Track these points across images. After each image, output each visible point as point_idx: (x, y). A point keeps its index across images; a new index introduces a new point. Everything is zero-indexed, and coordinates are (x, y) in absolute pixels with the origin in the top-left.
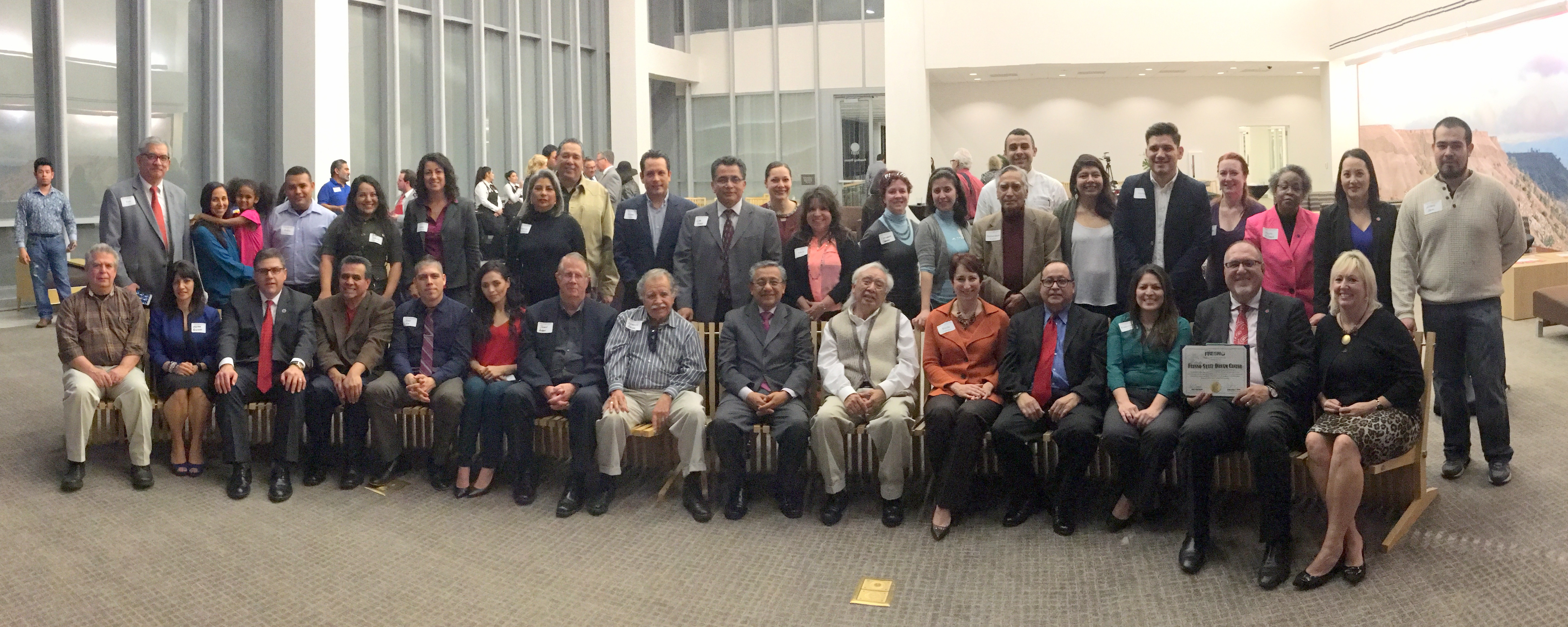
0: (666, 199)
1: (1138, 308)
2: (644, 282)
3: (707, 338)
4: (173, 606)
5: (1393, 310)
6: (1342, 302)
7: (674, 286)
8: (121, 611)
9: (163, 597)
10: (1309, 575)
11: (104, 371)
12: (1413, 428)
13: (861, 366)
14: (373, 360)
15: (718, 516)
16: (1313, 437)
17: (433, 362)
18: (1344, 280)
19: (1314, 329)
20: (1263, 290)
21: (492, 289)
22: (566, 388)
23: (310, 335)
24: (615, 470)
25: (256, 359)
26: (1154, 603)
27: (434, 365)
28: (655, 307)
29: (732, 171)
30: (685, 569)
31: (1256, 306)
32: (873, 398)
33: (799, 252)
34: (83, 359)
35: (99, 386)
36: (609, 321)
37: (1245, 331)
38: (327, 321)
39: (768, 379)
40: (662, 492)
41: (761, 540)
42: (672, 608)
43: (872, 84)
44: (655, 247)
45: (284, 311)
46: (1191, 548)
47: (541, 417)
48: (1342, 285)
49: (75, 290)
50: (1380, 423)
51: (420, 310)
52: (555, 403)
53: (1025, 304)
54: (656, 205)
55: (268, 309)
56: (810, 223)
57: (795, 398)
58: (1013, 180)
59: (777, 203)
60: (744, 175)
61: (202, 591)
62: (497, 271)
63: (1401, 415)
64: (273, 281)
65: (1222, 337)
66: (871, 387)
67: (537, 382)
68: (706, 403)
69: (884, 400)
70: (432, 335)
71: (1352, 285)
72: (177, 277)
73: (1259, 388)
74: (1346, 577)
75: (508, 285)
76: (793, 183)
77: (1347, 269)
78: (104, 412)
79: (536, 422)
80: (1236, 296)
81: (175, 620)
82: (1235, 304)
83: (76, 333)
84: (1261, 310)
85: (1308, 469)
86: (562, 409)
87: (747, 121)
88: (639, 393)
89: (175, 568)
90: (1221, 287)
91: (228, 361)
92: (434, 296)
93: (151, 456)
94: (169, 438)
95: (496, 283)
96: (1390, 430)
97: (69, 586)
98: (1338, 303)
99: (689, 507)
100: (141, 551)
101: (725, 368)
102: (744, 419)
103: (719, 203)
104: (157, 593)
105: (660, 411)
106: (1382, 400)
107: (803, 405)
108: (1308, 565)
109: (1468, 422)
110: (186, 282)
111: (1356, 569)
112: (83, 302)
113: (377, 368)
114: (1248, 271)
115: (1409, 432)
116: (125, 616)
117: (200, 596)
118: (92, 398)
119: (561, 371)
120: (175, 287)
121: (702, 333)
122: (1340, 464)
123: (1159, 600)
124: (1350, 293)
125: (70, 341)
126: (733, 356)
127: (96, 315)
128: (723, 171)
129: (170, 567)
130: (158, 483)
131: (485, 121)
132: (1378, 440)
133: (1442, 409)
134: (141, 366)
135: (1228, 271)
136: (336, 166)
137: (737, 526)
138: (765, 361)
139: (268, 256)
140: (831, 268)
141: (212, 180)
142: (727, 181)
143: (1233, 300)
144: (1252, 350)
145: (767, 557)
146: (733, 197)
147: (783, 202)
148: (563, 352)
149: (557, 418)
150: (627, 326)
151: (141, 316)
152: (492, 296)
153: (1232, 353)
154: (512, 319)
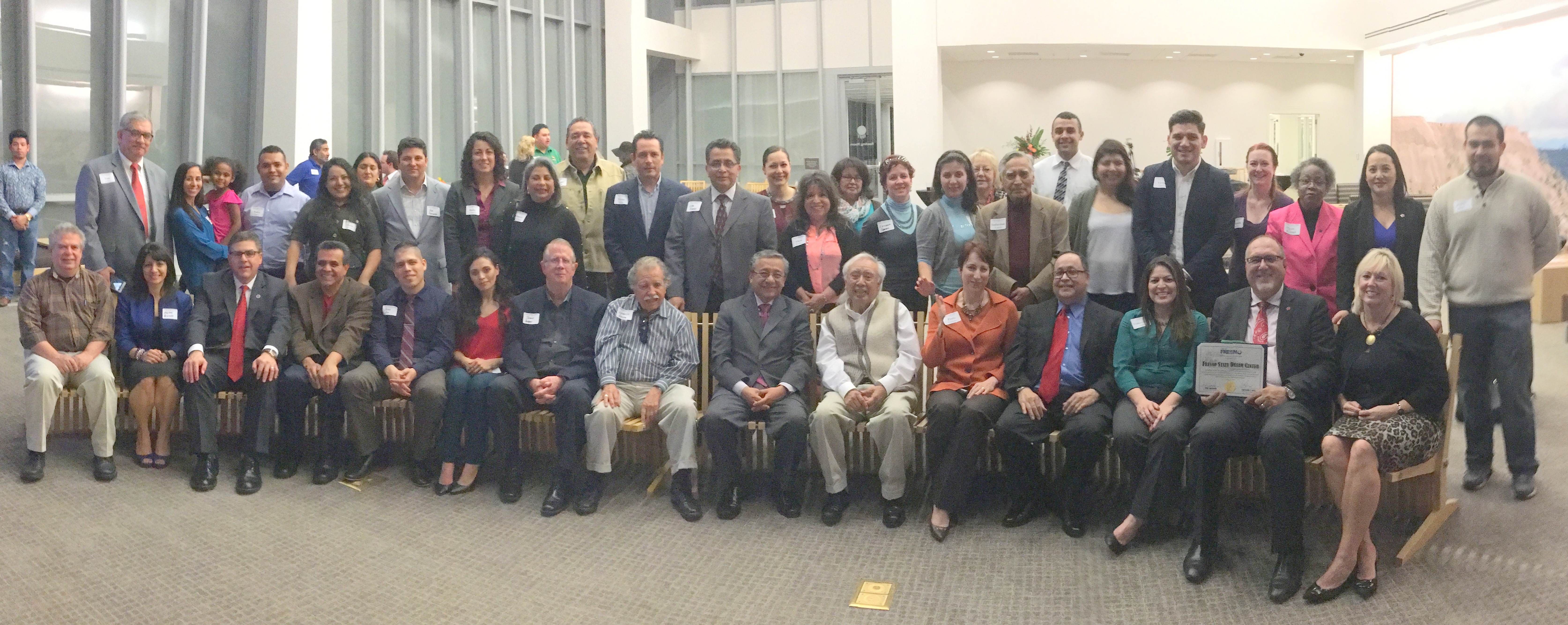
0: (658, 183)
1: (1151, 304)
2: (636, 270)
3: (700, 328)
4: (131, 601)
5: (1419, 311)
6: (1367, 300)
7: (666, 275)
8: (77, 606)
9: (122, 592)
10: (1319, 588)
11: (69, 356)
12: (1435, 436)
13: (860, 361)
14: (350, 350)
15: (708, 516)
16: (1330, 440)
17: (414, 352)
18: (1373, 277)
19: (1336, 328)
20: (1285, 287)
21: (482, 275)
22: (553, 381)
23: (285, 322)
24: (605, 467)
25: (228, 346)
26: (1156, 613)
27: (415, 355)
28: (647, 298)
29: (725, 154)
30: (670, 570)
31: (1277, 303)
32: (875, 394)
33: (797, 241)
34: (46, 344)
35: (63, 372)
36: (598, 311)
37: (1266, 329)
38: (302, 307)
39: (764, 373)
40: (651, 489)
41: (756, 541)
42: (656, 610)
43: (879, 63)
44: (647, 232)
45: (258, 296)
46: (1197, 556)
47: (528, 412)
48: (1370, 282)
49: (38, 271)
50: (1400, 428)
51: (400, 298)
52: (541, 396)
53: (1032, 298)
54: (648, 189)
55: (243, 294)
56: (808, 211)
57: (793, 393)
58: (1021, 168)
59: (776, 190)
60: (738, 159)
61: (162, 586)
62: (486, 257)
63: (1422, 421)
64: (247, 264)
65: (1239, 335)
66: (872, 383)
67: (523, 375)
68: (698, 398)
69: (885, 396)
70: (413, 324)
71: (1380, 283)
72: (148, 259)
73: (1276, 390)
74: (1357, 591)
75: (497, 272)
76: (794, 167)
77: (1376, 266)
78: (67, 400)
79: (522, 416)
80: (1257, 292)
81: (133, 615)
82: (1255, 300)
83: (39, 317)
84: (1282, 308)
85: (1323, 476)
86: (548, 402)
87: (748, 102)
88: (629, 386)
89: (135, 562)
90: (1241, 282)
91: (198, 347)
92: (414, 283)
93: (115, 447)
94: (135, 427)
95: (486, 270)
96: (1410, 436)
97: (24, 580)
98: (1362, 301)
99: (676, 504)
100: (101, 545)
101: (719, 361)
102: (738, 415)
103: (713, 188)
104: (115, 588)
105: (649, 404)
106: (1403, 404)
107: (802, 401)
108: (1319, 577)
109: (1492, 430)
110: (159, 265)
111: (1368, 582)
112: (46, 284)
113: (354, 358)
114: (1270, 267)
115: (1431, 439)
116: (82, 611)
117: (160, 592)
118: (54, 384)
119: (547, 363)
120: (146, 270)
121: (695, 324)
122: (1357, 470)
123: (1161, 609)
124: (1377, 291)
125: (33, 325)
126: (728, 348)
127: (60, 298)
128: (717, 154)
129: (131, 561)
130: (122, 474)
131: (474, 100)
132: (1398, 446)
133: (1466, 415)
134: (107, 352)
135: (1250, 267)
136: (317, 145)
137: (730, 526)
138: (762, 354)
139: (242, 239)
140: (831, 257)
141: (190, 160)
142: (720, 165)
143: (1253, 296)
144: (1271, 350)
145: (762, 560)
146: (727, 182)
147: (782, 188)
148: (549, 343)
149: (544, 413)
150: (618, 315)
151: (108, 299)
152: (482, 284)
153: (1249, 353)
154: (502, 308)
